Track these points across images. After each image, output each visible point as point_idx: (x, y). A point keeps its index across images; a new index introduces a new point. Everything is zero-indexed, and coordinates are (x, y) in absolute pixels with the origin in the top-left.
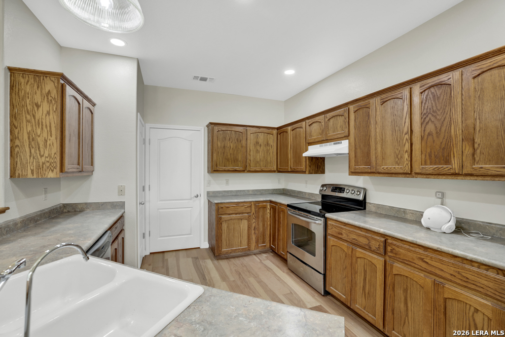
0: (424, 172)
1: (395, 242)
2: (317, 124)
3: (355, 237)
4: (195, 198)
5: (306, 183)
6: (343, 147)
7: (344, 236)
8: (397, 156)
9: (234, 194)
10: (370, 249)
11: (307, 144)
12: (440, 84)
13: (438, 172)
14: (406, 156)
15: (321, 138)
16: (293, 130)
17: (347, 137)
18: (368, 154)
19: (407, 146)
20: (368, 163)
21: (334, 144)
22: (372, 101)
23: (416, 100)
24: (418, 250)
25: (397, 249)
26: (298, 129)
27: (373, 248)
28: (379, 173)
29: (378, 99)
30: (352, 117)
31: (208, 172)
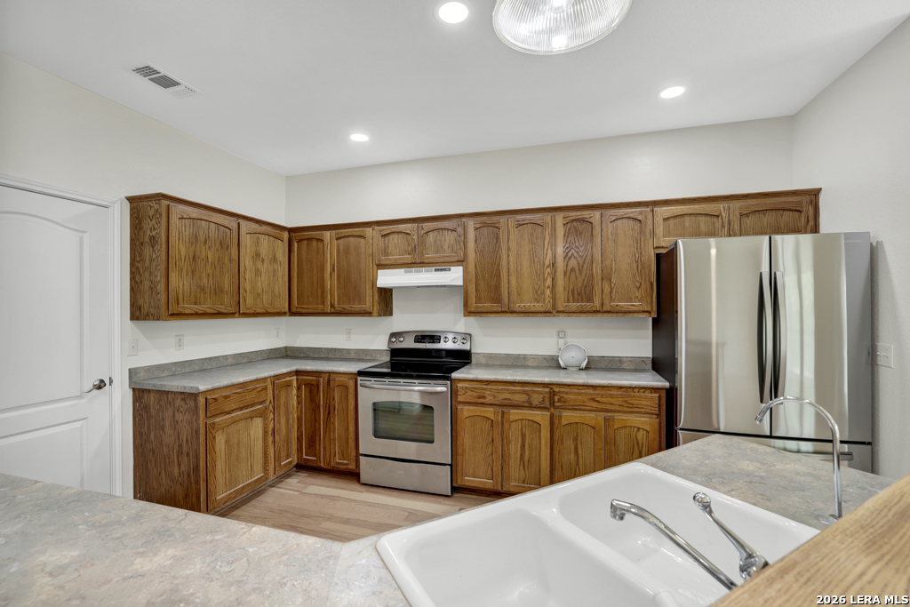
0: (567, 309)
1: (562, 390)
2: (401, 236)
3: (507, 396)
4: (95, 391)
5: (349, 333)
6: (455, 276)
7: (489, 399)
8: (537, 292)
9: (197, 368)
10: (531, 407)
11: (375, 267)
12: (582, 220)
13: (581, 309)
14: (548, 292)
15: (408, 258)
16: (337, 239)
17: (459, 262)
18: (497, 288)
19: (549, 282)
20: (498, 300)
21: (436, 270)
22: (503, 220)
23: (560, 231)
24: (588, 391)
25: (565, 396)
26: (352, 239)
27: (535, 403)
28: (513, 312)
29: (512, 220)
30: (471, 235)
31: (133, 317)
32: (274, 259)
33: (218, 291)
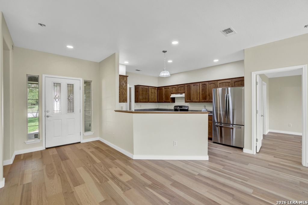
2: (175, 88)
5: (168, 106)
6: (183, 95)
8: (197, 98)
11: (171, 94)
12: (204, 84)
13: (204, 101)
14: (199, 98)
15: (176, 92)
16: (165, 89)
17: (184, 93)
18: (190, 97)
19: (199, 96)
20: (190, 100)
21: (180, 94)
22: (191, 85)
23: (201, 86)
26: (167, 89)
28: (193, 102)
29: (193, 85)
30: (186, 88)
31: (135, 102)
32: (155, 93)
33: (146, 98)
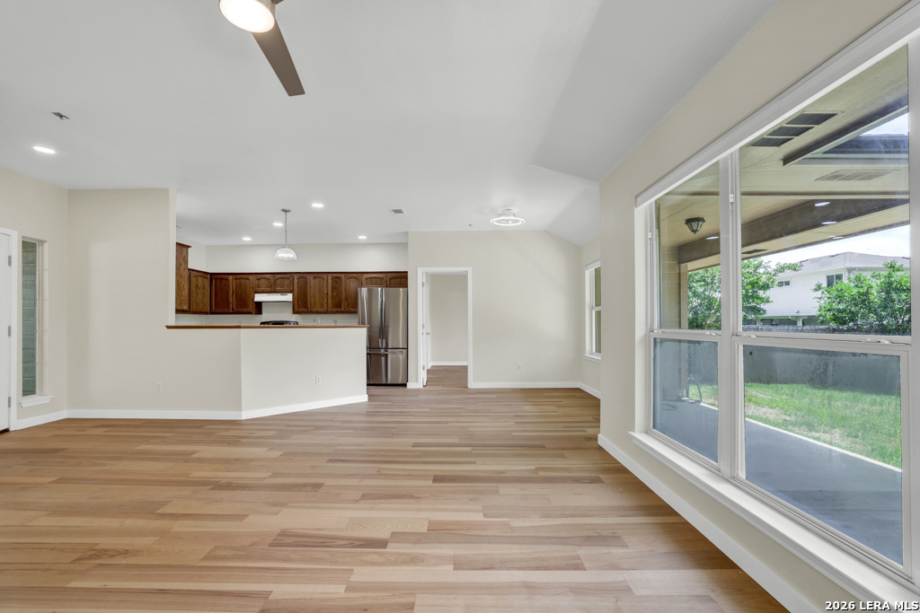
0: (332, 311)
2: (266, 279)
6: (289, 297)
8: (321, 304)
11: (253, 292)
12: (337, 277)
13: (337, 311)
14: (325, 304)
15: (268, 289)
16: (235, 279)
17: (290, 292)
18: (306, 302)
19: (326, 300)
20: (306, 307)
21: (281, 295)
22: (308, 276)
23: (330, 281)
26: (242, 280)
28: (312, 312)
29: (312, 276)
30: (296, 281)
32: (204, 288)
